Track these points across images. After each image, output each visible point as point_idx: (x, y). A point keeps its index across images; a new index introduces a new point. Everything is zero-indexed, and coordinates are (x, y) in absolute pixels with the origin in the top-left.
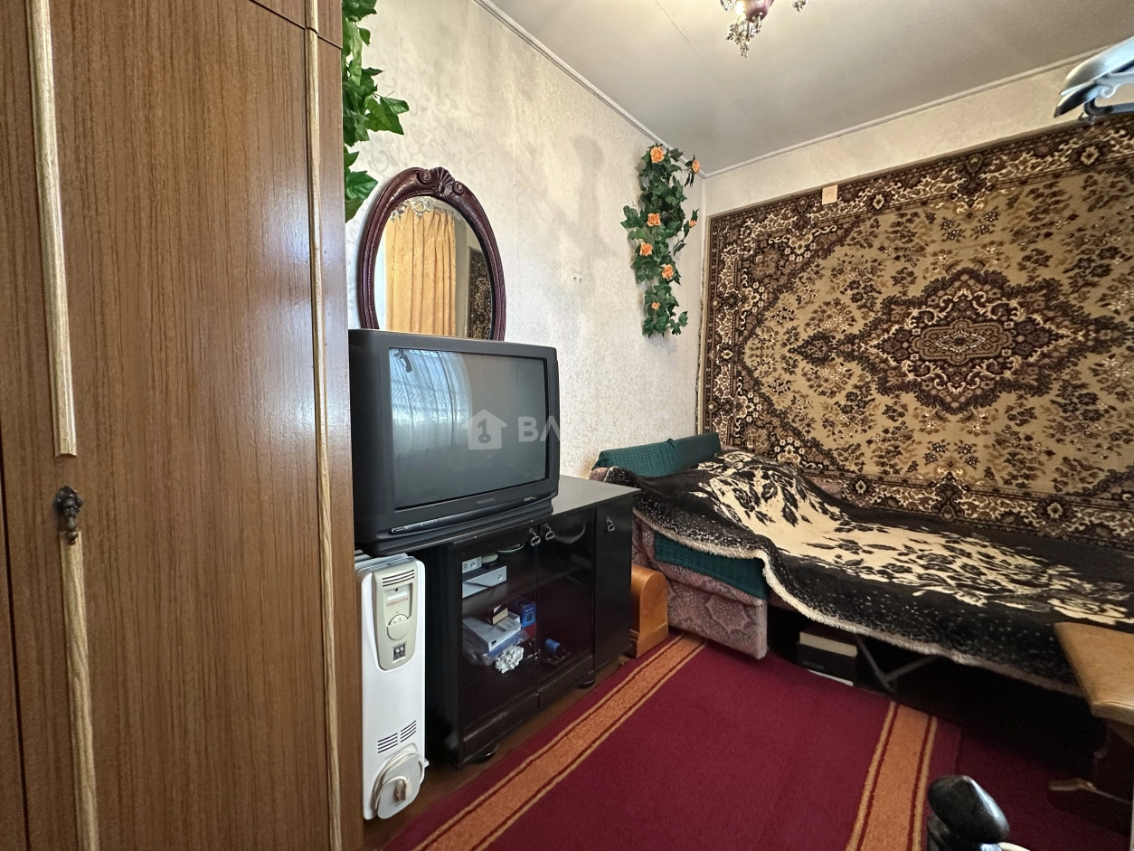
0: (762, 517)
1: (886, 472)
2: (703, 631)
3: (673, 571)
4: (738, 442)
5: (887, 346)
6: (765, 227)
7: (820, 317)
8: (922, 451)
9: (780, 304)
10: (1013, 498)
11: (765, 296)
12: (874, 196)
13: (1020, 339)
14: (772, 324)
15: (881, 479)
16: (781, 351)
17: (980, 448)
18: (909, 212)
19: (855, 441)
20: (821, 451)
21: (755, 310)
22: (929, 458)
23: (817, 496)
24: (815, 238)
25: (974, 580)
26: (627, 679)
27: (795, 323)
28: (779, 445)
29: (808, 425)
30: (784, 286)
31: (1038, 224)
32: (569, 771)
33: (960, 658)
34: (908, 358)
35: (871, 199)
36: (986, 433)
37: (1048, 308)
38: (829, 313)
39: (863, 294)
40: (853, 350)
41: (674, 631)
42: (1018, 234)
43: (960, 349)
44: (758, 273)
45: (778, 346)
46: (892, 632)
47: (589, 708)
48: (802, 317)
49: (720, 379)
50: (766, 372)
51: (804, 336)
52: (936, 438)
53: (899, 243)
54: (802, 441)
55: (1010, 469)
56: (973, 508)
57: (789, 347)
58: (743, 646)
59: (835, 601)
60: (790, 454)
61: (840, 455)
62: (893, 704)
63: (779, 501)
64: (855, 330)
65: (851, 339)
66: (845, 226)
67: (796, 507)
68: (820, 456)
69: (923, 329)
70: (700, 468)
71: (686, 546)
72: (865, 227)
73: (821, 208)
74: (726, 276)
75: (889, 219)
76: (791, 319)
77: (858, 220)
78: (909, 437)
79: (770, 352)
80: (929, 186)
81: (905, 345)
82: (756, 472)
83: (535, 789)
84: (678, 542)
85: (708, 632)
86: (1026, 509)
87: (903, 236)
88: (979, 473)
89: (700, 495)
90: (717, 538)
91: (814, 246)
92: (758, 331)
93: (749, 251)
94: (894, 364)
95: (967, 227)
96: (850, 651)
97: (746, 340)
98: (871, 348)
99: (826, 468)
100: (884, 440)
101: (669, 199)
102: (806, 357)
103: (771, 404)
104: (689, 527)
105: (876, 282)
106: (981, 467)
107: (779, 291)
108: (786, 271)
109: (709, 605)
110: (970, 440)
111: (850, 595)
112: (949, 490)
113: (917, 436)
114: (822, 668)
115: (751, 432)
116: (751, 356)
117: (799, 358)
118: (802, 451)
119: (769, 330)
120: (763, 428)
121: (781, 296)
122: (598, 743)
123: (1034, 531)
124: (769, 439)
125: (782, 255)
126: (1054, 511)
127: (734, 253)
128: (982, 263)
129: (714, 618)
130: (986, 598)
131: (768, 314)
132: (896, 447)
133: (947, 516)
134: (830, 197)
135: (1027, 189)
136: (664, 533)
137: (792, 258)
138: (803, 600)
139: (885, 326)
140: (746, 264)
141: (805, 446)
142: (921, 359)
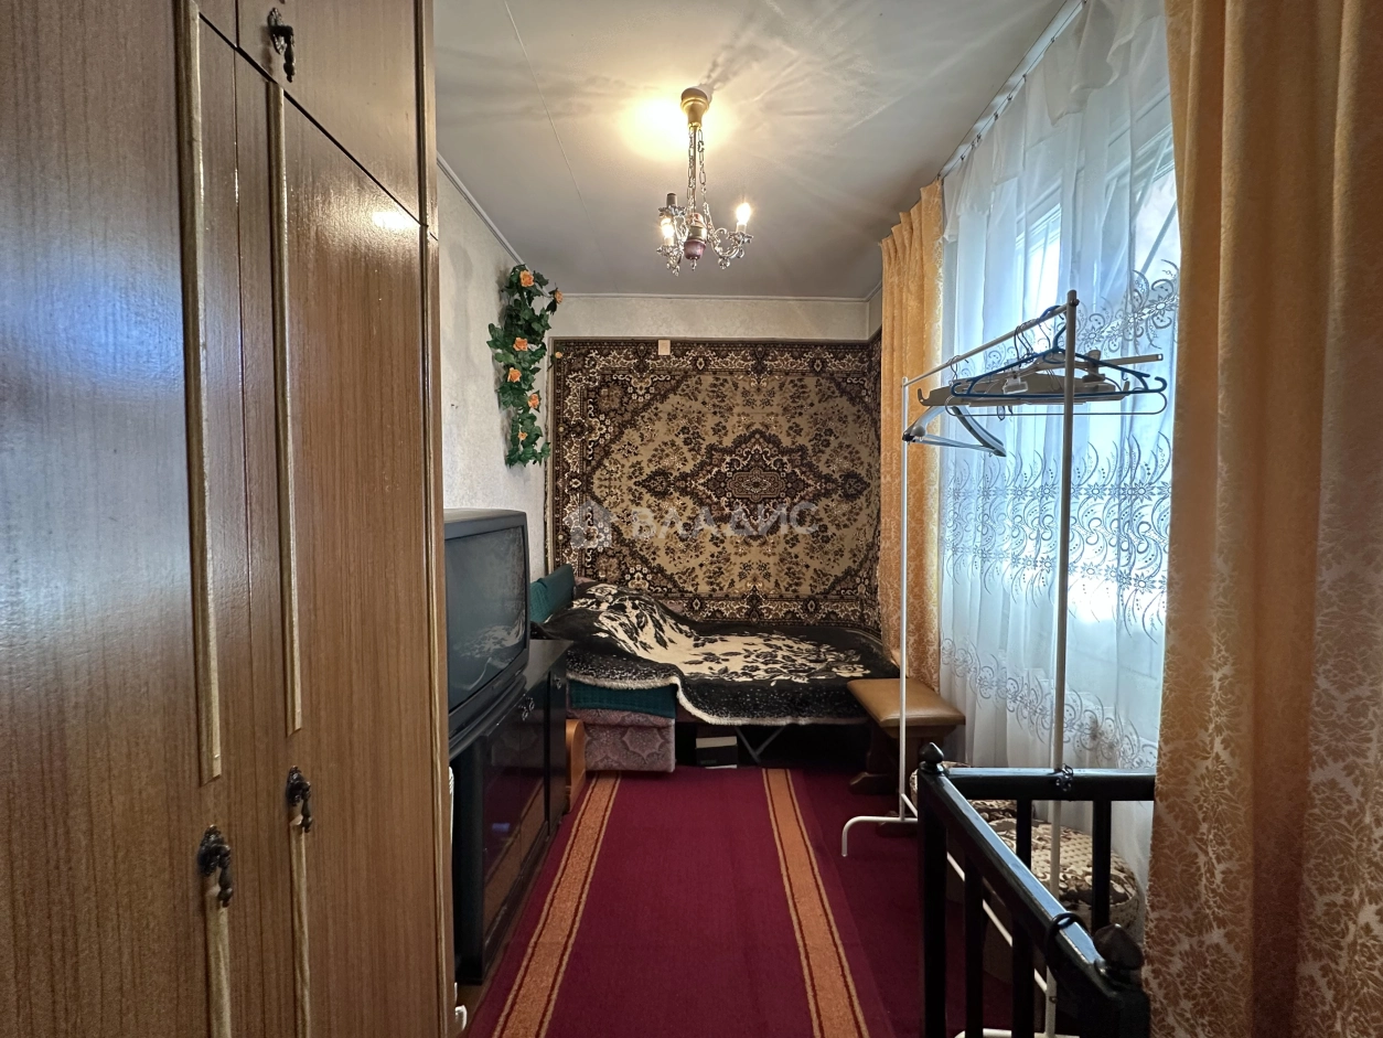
0: (645, 646)
1: (714, 590)
2: (620, 764)
3: (591, 715)
4: (589, 572)
5: (711, 484)
6: (609, 362)
7: (659, 455)
8: (737, 570)
9: (625, 438)
10: (790, 600)
11: (611, 429)
12: (698, 357)
13: (789, 485)
14: (618, 457)
15: (711, 596)
16: (627, 483)
17: (771, 565)
18: (722, 377)
19: (690, 566)
20: (665, 576)
21: (602, 442)
22: (742, 576)
23: (672, 618)
24: (653, 382)
25: (794, 666)
26: (573, 834)
27: (639, 458)
28: (629, 573)
29: (654, 553)
30: (628, 422)
31: (795, 405)
32: (575, 931)
33: (803, 721)
34: (725, 496)
35: (695, 359)
36: (774, 554)
37: (802, 465)
38: (667, 452)
39: (693, 438)
40: (686, 487)
41: (592, 775)
42: (786, 410)
43: (757, 490)
44: (604, 405)
45: (624, 479)
46: (763, 716)
47: (555, 874)
48: (645, 454)
49: (570, 509)
50: (614, 503)
51: (647, 472)
52: (745, 560)
53: (716, 401)
54: (649, 568)
55: (788, 579)
56: (769, 610)
57: (634, 480)
58: (658, 766)
59: (727, 704)
60: (639, 582)
61: (680, 578)
62: (764, 770)
63: (650, 629)
64: (688, 469)
65: (684, 477)
66: (677, 378)
67: (663, 632)
68: (665, 581)
69: (734, 473)
70: (575, 606)
71: (604, 688)
72: (692, 382)
73: (657, 357)
74: (572, 403)
75: (708, 379)
76: (636, 454)
77: (686, 375)
78: (728, 560)
79: (618, 483)
80: (734, 361)
81: (723, 485)
82: (626, 604)
83: (556, 961)
84: (596, 686)
85: (624, 764)
86: (796, 607)
87: (718, 396)
88: (772, 585)
89: (603, 635)
90: (634, 674)
91: (652, 390)
92: (606, 463)
93: (595, 382)
94: (715, 500)
95: (758, 398)
96: (731, 741)
97: (594, 470)
98: (699, 485)
99: (670, 591)
100: (711, 563)
101: (536, 326)
102: (649, 491)
103: (620, 534)
104: (606, 669)
105: (701, 430)
106: (773, 580)
107: (622, 427)
108: (630, 408)
109: (625, 739)
110: (765, 560)
111: (736, 697)
112: (754, 599)
113: (733, 558)
114: (715, 762)
115: (602, 561)
116: (600, 486)
117: (644, 491)
118: (649, 577)
119: (616, 462)
120: (613, 557)
121: (626, 431)
122: (584, 896)
123: (801, 622)
124: (619, 568)
125: (626, 393)
126: (811, 606)
127: (579, 381)
128: (767, 427)
129: (631, 749)
130: (807, 676)
131: (614, 447)
132: (720, 568)
133: (754, 620)
134: (664, 350)
135: (789, 379)
136: (581, 679)
137: (634, 397)
138: (705, 710)
139: (709, 468)
140: (592, 395)
141: (652, 572)
142: (733, 497)
